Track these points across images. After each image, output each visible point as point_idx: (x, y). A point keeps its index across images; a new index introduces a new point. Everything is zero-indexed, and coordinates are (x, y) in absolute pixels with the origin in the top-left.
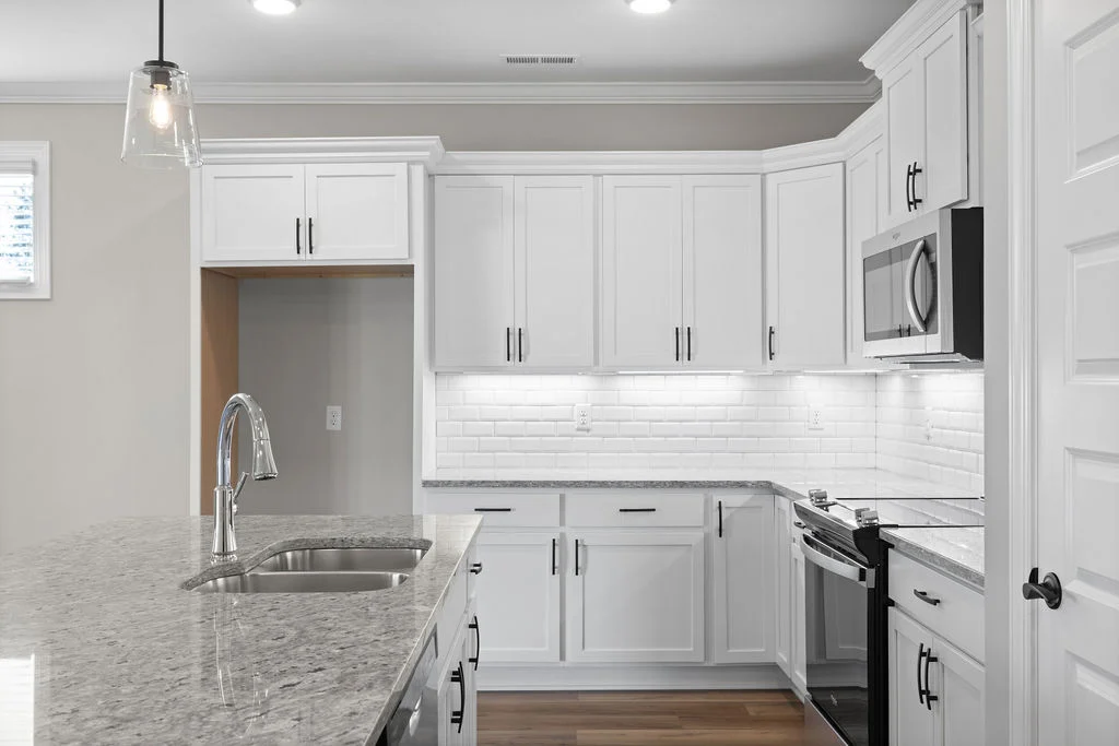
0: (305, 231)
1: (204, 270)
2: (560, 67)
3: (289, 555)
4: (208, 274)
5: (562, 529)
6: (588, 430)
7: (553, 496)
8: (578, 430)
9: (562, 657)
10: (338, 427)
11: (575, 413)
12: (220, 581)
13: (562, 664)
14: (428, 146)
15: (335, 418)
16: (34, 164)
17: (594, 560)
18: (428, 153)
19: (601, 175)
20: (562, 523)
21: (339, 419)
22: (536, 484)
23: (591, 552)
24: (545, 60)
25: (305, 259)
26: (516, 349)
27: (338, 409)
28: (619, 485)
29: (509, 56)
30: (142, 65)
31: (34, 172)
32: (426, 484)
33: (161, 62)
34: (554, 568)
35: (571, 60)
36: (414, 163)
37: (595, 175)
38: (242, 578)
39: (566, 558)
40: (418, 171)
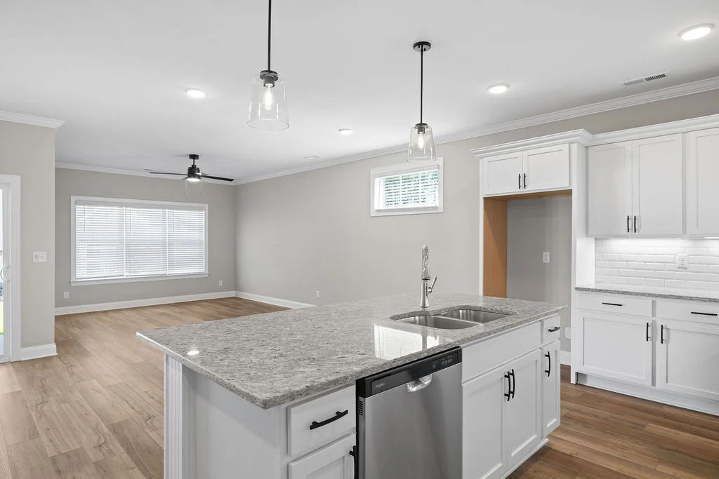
0: (522, 179)
1: (485, 199)
2: (658, 79)
3: (461, 311)
4: (486, 199)
5: (654, 318)
6: (685, 268)
7: (649, 301)
8: (679, 268)
9: (654, 384)
10: (548, 261)
11: (677, 259)
12: (417, 318)
13: (653, 387)
14: (581, 134)
15: (546, 257)
16: (438, 165)
17: (674, 338)
18: (579, 137)
19: (687, 132)
20: (654, 314)
21: (548, 258)
22: (637, 294)
23: (671, 332)
24: (647, 79)
25: (523, 191)
26: (633, 226)
27: (548, 254)
28: (691, 299)
29: (625, 82)
30: (414, 126)
31: (438, 168)
32: (577, 289)
33: (421, 124)
34: (647, 338)
35: (664, 76)
36: (572, 143)
37: (683, 133)
38: (426, 318)
39: (656, 334)
40: (574, 147)
